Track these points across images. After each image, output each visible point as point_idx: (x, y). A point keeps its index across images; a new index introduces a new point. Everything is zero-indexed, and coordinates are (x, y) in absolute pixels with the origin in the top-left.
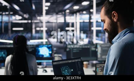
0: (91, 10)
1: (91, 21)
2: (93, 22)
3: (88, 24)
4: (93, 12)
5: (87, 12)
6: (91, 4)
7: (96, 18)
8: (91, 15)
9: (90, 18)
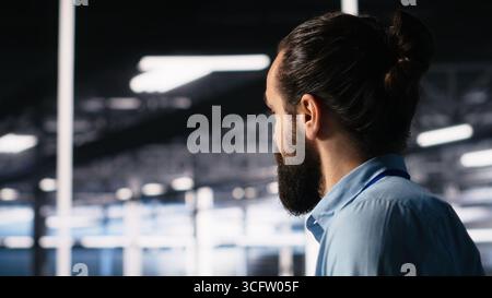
0: (47, 185)
1: (46, 242)
2: (53, 251)
3: (27, 260)
4: (54, 193)
5: (21, 191)
6: (48, 150)
7: (74, 229)
8: (46, 210)
9: (39, 228)
